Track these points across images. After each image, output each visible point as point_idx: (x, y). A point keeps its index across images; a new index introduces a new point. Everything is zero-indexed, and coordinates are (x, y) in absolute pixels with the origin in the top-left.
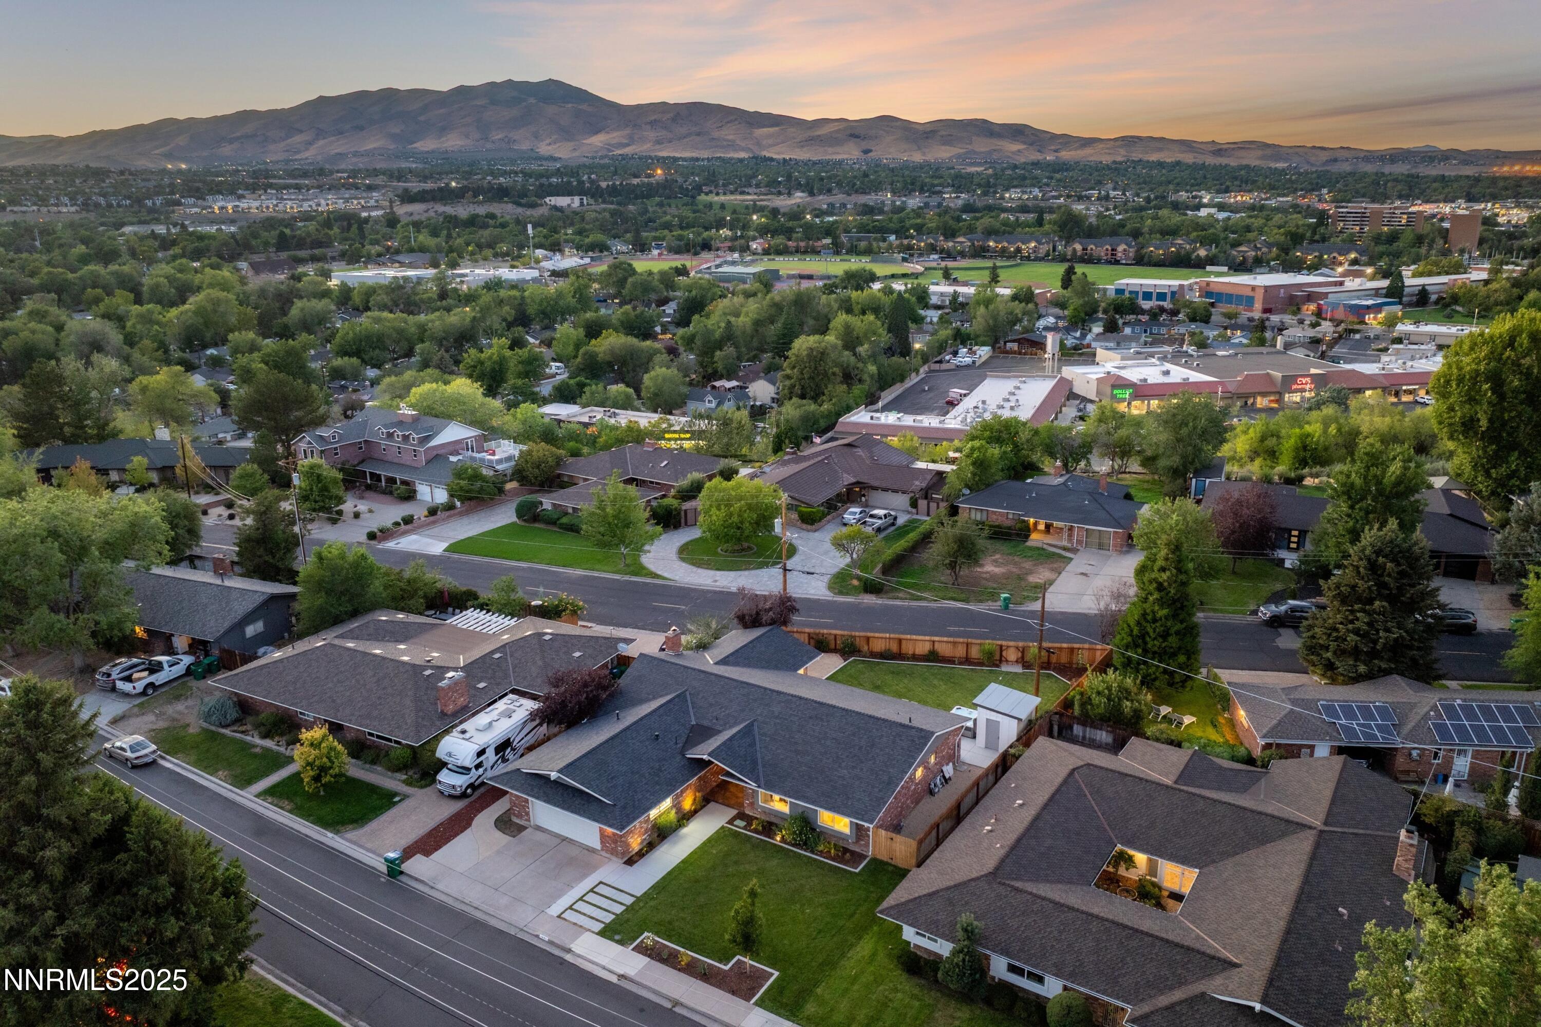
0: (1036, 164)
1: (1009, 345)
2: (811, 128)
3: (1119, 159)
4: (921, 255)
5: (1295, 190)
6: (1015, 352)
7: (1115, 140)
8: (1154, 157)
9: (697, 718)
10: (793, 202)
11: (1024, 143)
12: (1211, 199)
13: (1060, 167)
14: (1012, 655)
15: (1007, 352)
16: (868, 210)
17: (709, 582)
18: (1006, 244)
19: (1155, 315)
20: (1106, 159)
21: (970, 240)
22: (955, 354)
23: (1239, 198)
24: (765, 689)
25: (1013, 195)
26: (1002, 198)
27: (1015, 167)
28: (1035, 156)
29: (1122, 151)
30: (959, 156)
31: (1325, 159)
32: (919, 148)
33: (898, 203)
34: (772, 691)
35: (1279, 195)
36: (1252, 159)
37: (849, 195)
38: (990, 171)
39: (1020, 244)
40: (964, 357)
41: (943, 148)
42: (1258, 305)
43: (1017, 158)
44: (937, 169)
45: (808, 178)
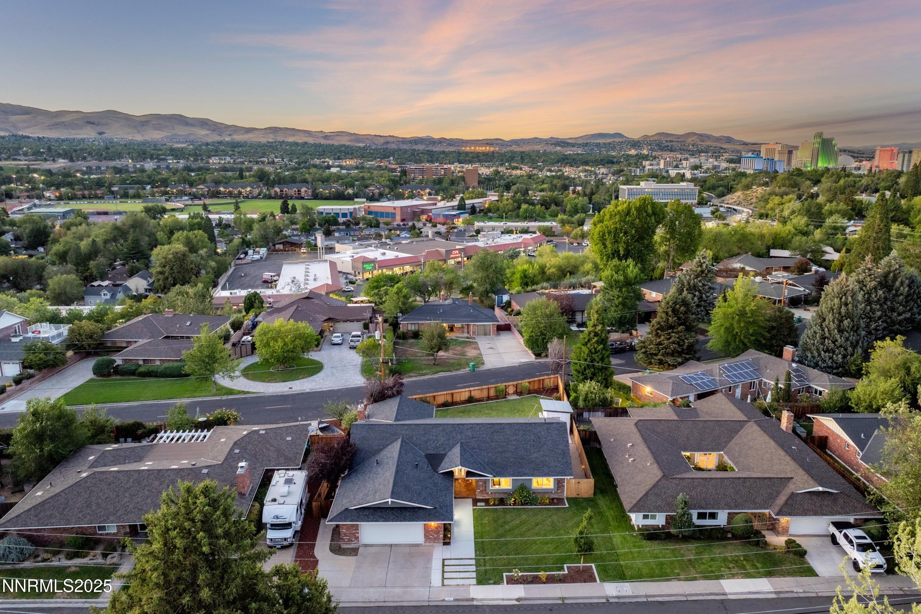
0: (220, 143)
1: (277, 246)
2: (56, 116)
3: (270, 140)
4: (176, 197)
5: (375, 158)
6: (282, 250)
7: (266, 129)
8: (291, 139)
9: (423, 451)
10: (59, 166)
11: (209, 130)
12: (333, 163)
13: (234, 145)
14: (511, 390)
15: (277, 251)
16: (118, 171)
17: (287, 389)
18: (231, 189)
19: (347, 224)
20: (263, 140)
21: (207, 187)
22: (246, 253)
23: (348, 162)
24: (452, 424)
25: (214, 161)
26: (208, 163)
27: (207, 144)
28: (217, 138)
29: (271, 136)
30: (167, 137)
31: (382, 142)
32: (139, 132)
33: (138, 166)
34: (458, 424)
35: (368, 161)
36: (345, 141)
37: (100, 161)
38: (191, 147)
39: (240, 189)
40: (252, 255)
41: (156, 132)
42: (398, 218)
43: (206, 139)
44: (155, 145)
45: (63, 149)
